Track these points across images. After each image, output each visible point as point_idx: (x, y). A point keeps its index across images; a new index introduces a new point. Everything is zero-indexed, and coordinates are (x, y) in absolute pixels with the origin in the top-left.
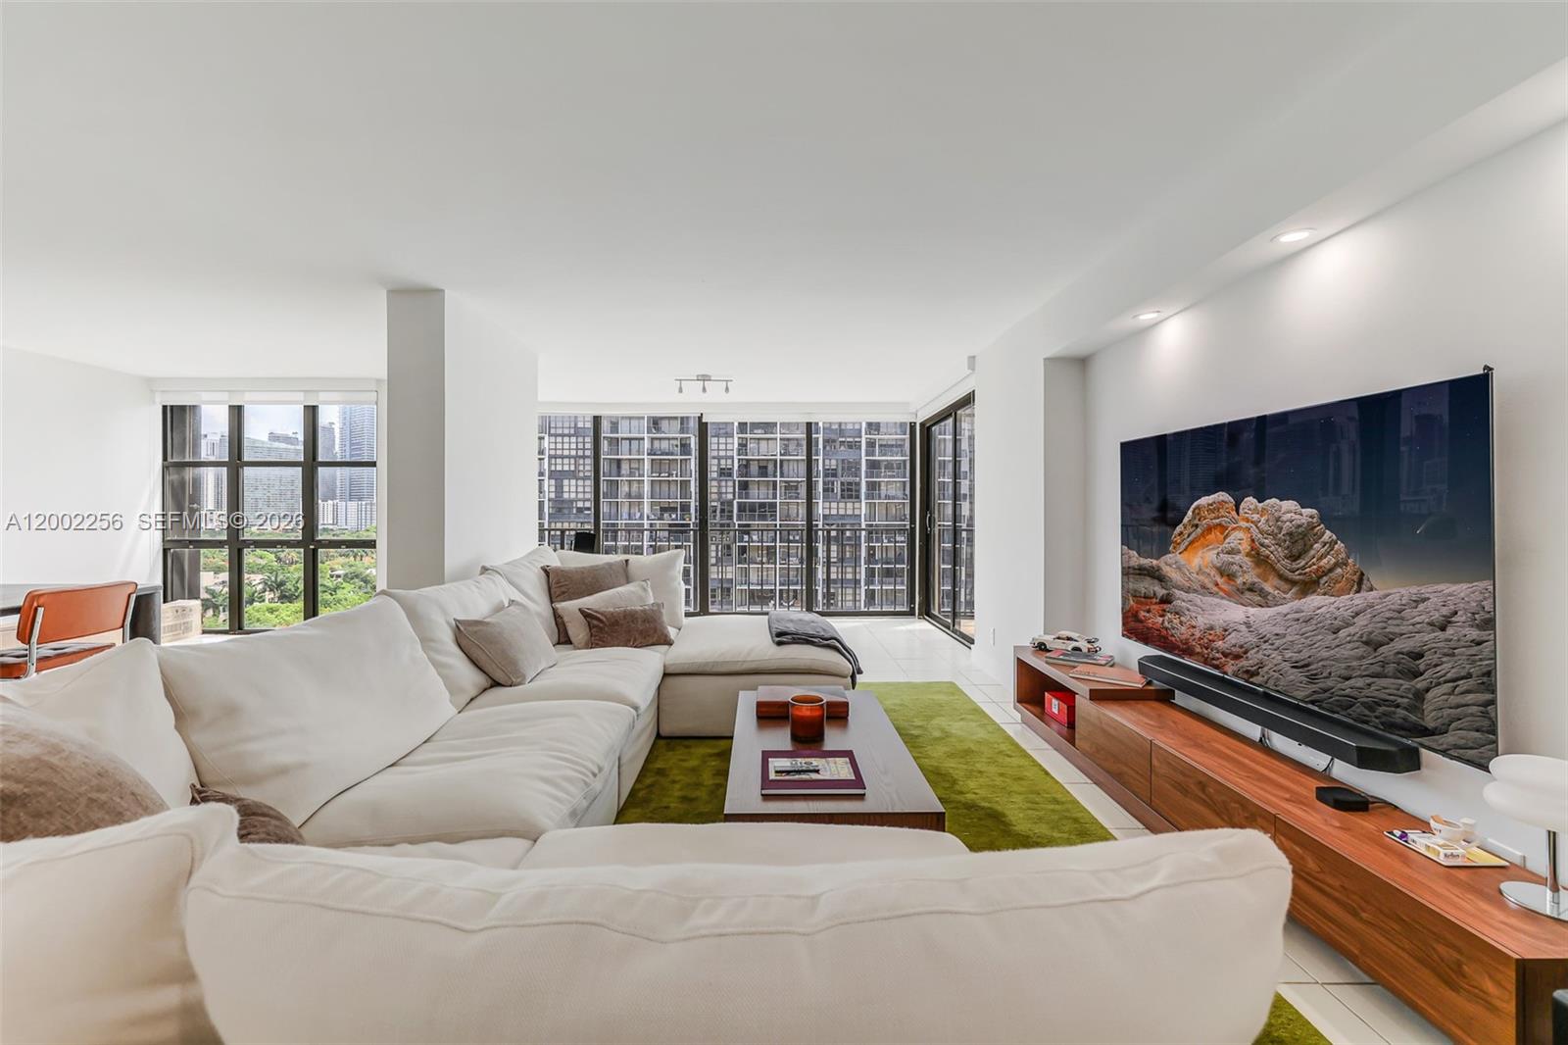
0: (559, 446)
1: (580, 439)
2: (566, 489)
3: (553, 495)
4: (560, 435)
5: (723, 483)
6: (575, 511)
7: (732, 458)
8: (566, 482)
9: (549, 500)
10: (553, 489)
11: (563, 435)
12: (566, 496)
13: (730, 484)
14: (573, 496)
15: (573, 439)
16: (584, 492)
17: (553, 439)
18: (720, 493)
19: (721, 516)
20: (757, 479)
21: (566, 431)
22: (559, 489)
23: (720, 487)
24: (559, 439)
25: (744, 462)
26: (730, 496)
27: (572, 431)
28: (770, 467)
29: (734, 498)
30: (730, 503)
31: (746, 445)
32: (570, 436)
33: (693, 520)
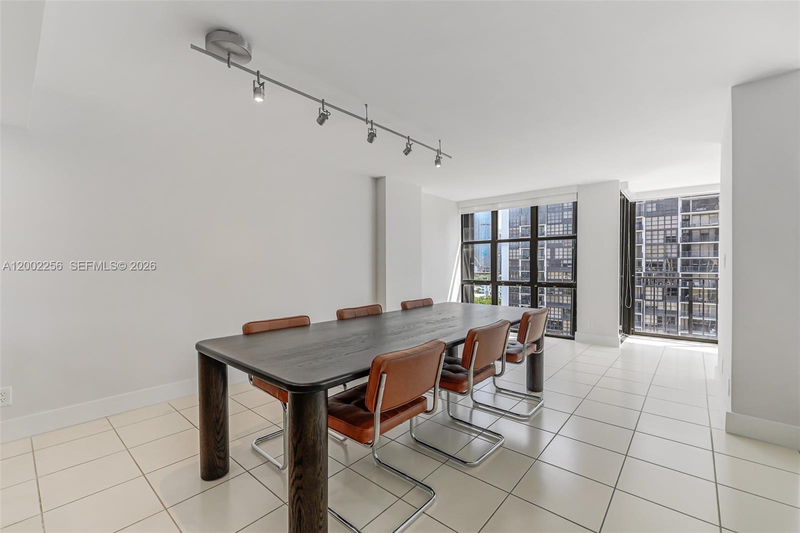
0: (553, 230)
1: (565, 225)
2: (557, 253)
3: (549, 257)
4: (553, 224)
5: (669, 247)
6: (562, 265)
7: (677, 229)
8: (557, 250)
9: (547, 260)
10: (549, 254)
11: (555, 224)
12: (557, 257)
13: (675, 247)
14: (561, 257)
15: (561, 226)
16: (568, 255)
17: (549, 226)
18: (665, 253)
19: (667, 269)
20: (699, 243)
21: (557, 221)
22: (553, 253)
23: (665, 249)
24: (553, 226)
25: (687, 232)
26: (675, 255)
27: (561, 221)
28: (712, 233)
29: (678, 256)
30: (675, 260)
31: (689, 220)
32: (559, 224)
33: (644, 271)
